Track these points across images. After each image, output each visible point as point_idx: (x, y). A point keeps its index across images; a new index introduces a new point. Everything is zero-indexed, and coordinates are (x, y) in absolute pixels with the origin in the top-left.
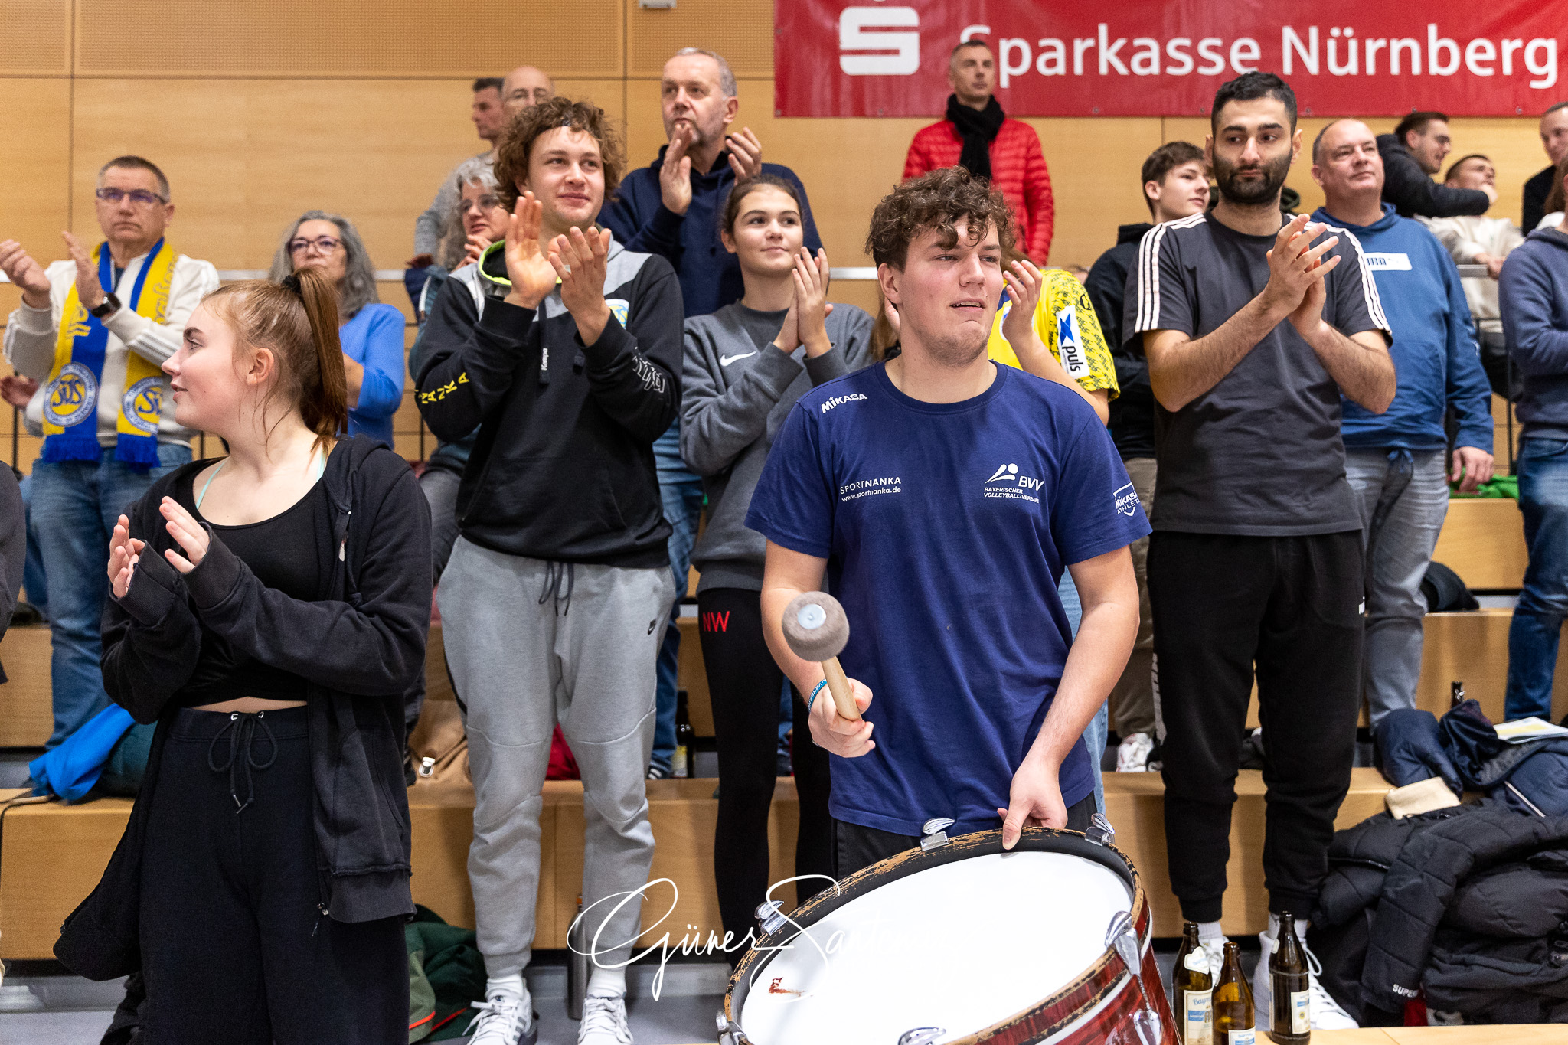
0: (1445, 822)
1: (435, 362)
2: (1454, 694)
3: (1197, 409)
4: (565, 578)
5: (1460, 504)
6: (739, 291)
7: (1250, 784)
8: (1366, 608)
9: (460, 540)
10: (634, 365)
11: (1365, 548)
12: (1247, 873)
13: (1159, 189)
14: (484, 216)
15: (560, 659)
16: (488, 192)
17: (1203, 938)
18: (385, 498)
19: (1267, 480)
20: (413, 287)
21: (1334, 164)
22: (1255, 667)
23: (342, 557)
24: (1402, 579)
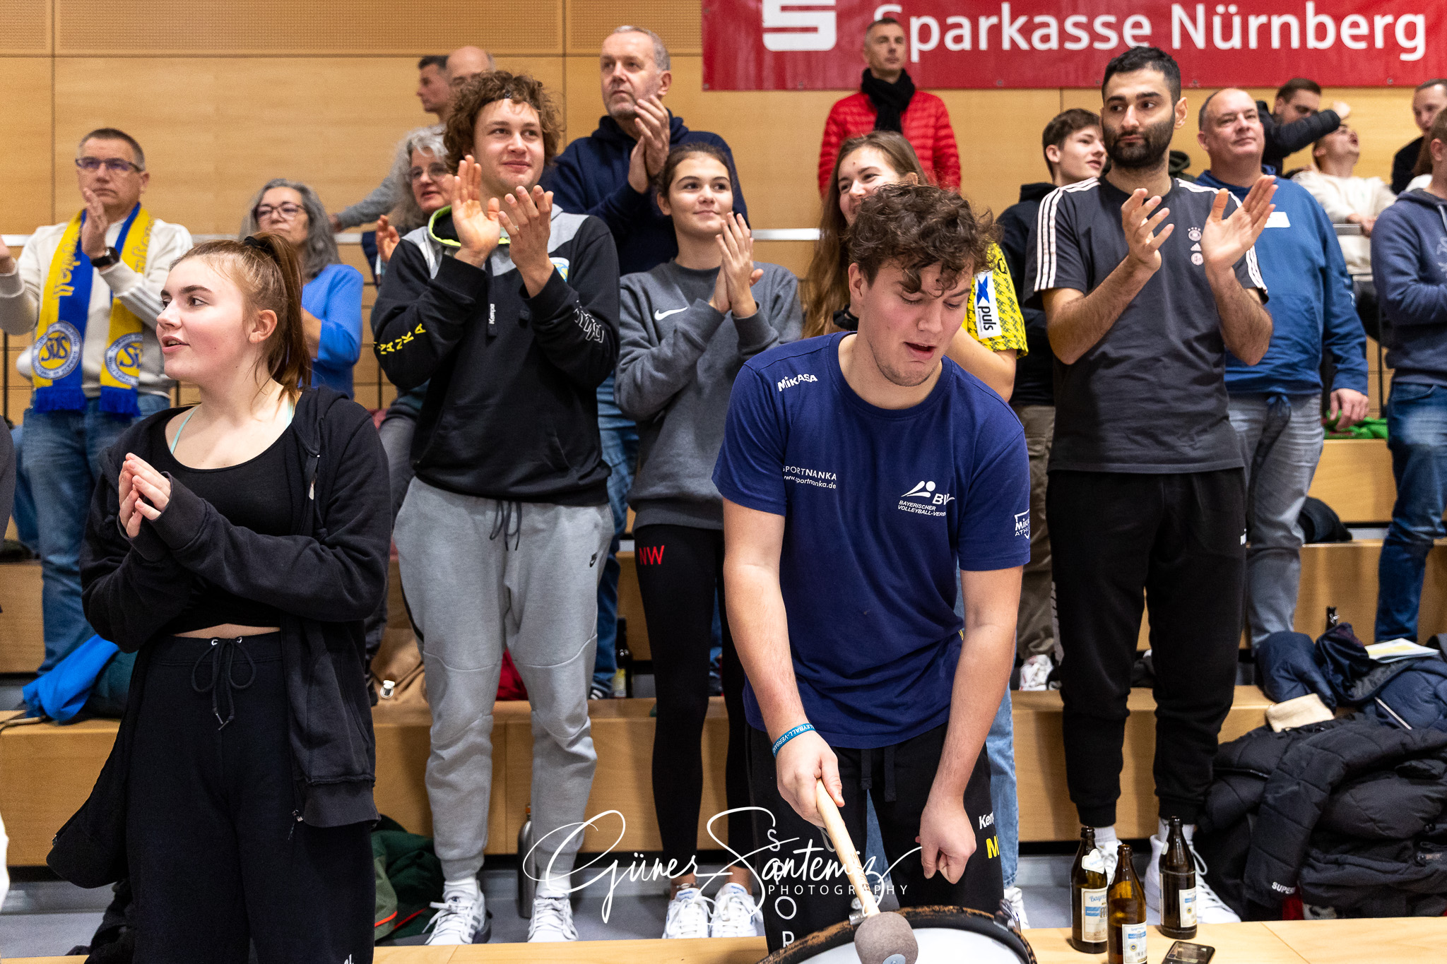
0: (1320, 734)
1: (392, 315)
2: (1329, 618)
3: (1092, 358)
4: (514, 515)
5: (1336, 445)
6: (674, 251)
7: (1141, 701)
8: (1248, 539)
9: (415, 481)
10: (577, 317)
11: (1247, 483)
12: (1138, 782)
13: (1058, 153)
14: (434, 183)
15: (509, 590)
16: (438, 161)
17: (1099, 841)
18: (349, 442)
19: (1155, 423)
20: (370, 249)
21: (1218, 130)
22: (1145, 593)
23: (312, 496)
24: (1281, 512)
